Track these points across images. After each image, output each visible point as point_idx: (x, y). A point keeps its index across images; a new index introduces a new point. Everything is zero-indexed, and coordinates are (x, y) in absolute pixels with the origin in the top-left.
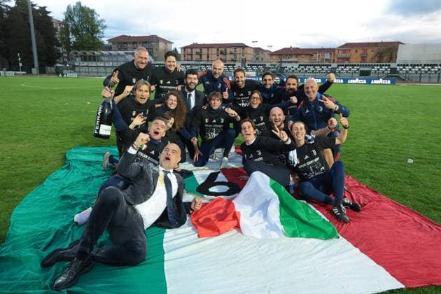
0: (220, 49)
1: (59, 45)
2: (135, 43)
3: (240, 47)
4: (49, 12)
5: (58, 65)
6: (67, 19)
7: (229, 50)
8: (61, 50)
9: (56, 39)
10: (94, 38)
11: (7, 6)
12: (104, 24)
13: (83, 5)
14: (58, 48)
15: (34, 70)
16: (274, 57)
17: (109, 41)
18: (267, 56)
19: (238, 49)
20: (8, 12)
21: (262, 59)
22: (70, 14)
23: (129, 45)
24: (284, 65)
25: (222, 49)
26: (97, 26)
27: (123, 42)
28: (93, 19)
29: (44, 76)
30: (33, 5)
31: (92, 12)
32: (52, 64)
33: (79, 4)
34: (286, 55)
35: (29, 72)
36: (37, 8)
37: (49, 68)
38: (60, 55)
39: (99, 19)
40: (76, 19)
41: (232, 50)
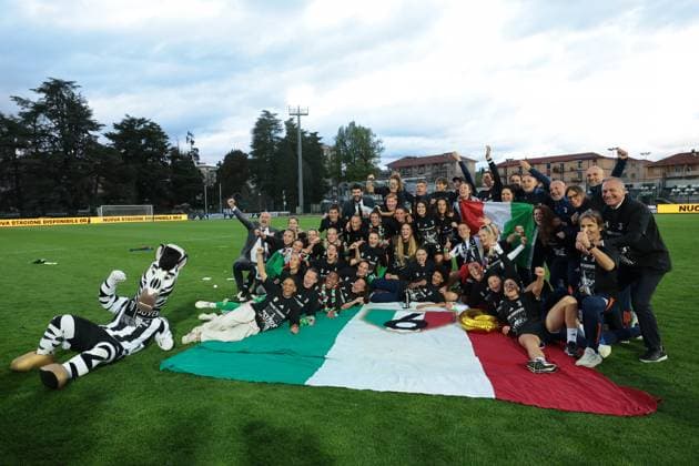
0: (552, 166)
1: (327, 177)
2: (423, 166)
3: (589, 159)
4: (320, 139)
5: (325, 201)
6: (337, 145)
7: (567, 166)
8: (330, 182)
9: (324, 169)
10: (367, 165)
11: (278, 138)
12: (381, 145)
13: (357, 125)
14: (327, 180)
15: (299, 210)
16: (657, 171)
17: (389, 166)
18: (643, 170)
19: (585, 164)
20: (279, 145)
21: (633, 175)
22: (341, 138)
23: (414, 170)
24: (670, 184)
25: (557, 164)
26: (373, 149)
27: (407, 166)
28: (368, 140)
29: (309, 215)
30: (303, 133)
31: (367, 132)
32: (318, 200)
33: (353, 124)
34: (683, 165)
35: (293, 212)
36: (308, 135)
37: (314, 206)
38: (328, 189)
39: (375, 139)
40: (348, 143)
41: (574, 165)
